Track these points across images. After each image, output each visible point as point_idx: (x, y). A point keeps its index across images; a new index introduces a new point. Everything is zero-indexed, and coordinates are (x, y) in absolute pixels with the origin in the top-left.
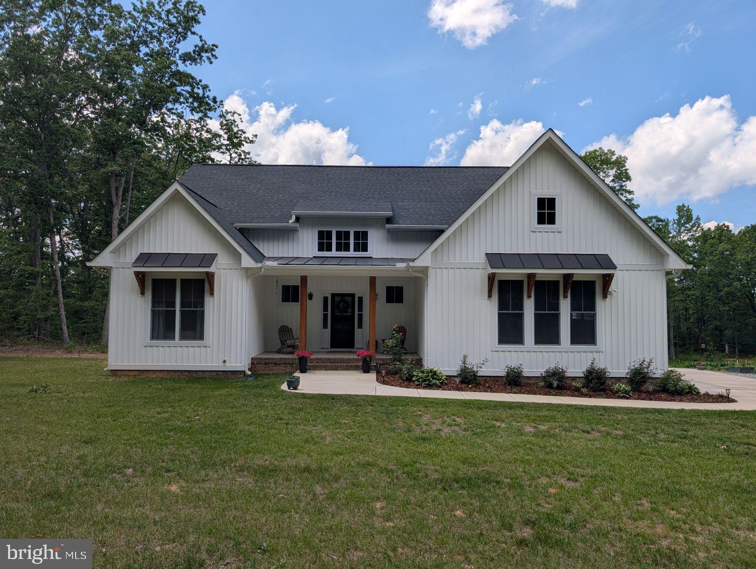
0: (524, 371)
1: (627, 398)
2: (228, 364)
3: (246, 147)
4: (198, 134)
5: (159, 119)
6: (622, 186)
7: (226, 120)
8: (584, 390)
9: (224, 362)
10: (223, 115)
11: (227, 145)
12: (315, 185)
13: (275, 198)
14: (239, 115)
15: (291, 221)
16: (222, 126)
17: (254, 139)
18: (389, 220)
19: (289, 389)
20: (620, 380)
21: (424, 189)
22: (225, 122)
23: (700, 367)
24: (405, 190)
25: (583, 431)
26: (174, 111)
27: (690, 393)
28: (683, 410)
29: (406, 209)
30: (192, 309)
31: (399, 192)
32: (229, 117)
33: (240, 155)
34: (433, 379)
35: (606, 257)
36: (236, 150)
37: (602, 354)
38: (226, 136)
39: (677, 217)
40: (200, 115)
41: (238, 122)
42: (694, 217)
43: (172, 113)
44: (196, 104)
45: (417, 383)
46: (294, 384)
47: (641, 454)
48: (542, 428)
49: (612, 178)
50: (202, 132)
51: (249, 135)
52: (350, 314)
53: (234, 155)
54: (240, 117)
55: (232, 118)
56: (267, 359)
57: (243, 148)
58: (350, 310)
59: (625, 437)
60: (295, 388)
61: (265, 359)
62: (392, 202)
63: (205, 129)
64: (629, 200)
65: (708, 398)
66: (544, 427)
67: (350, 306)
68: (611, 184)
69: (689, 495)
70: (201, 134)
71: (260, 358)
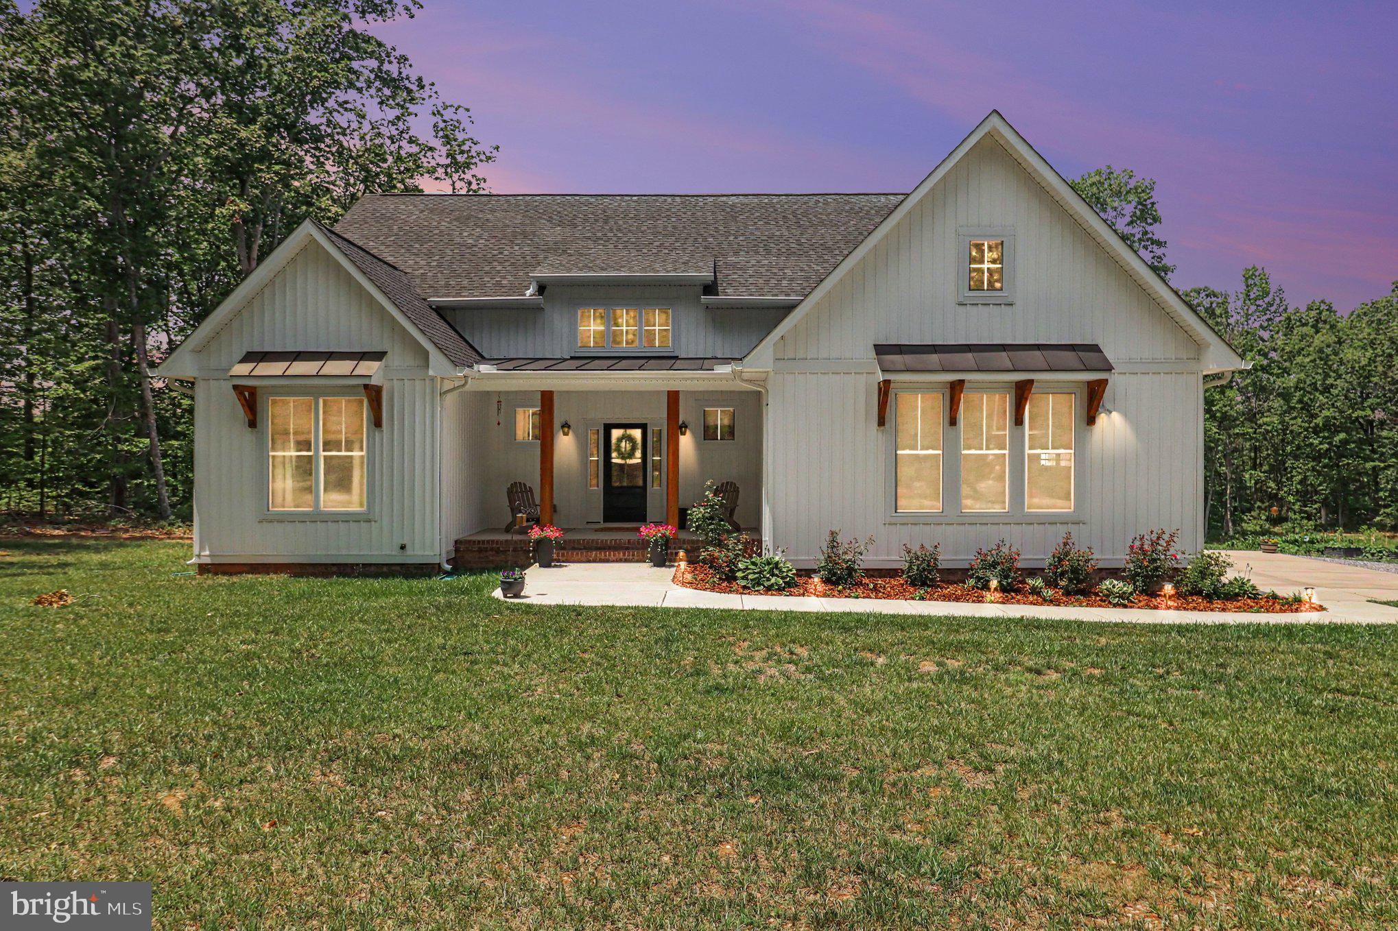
0: (940, 558)
1: (1125, 606)
2: (409, 551)
3: (480, 170)
4: (393, 148)
5: (324, 120)
6: (1146, 233)
7: (445, 121)
8: (1049, 593)
9: (403, 547)
10: (438, 111)
11: (447, 166)
12: (580, 228)
13: (506, 253)
14: (468, 110)
15: (528, 293)
16: (437, 132)
17: (495, 153)
18: (710, 288)
19: (505, 596)
20: (1116, 573)
21: (778, 233)
22: (442, 125)
23: (1267, 547)
24: (743, 235)
25: (1030, 670)
26: (348, 106)
27: (1240, 595)
28: (1223, 627)
29: (740, 269)
30: (343, 453)
31: (731, 238)
32: (448, 114)
33: (470, 183)
34: (773, 575)
35: (1095, 348)
36: (463, 176)
37: (1084, 526)
38: (444, 150)
39: (1242, 288)
40: (397, 112)
41: (465, 123)
42: (1273, 288)
43: (346, 109)
44: (387, 92)
45: (743, 583)
46: (513, 587)
47: (1129, 713)
48: (953, 664)
49: (1128, 219)
50: (401, 143)
51: (485, 147)
52: (639, 461)
53: (459, 184)
54: (469, 114)
55: (455, 117)
56: (483, 541)
57: (474, 170)
58: (638, 454)
59: (1106, 680)
60: (517, 596)
61: (479, 542)
62: (716, 256)
63: (407, 136)
64: (1159, 257)
65: (1274, 602)
66: (956, 664)
67: (640, 446)
68: (1128, 230)
69: (1207, 799)
70: (400, 147)
71: (470, 541)
